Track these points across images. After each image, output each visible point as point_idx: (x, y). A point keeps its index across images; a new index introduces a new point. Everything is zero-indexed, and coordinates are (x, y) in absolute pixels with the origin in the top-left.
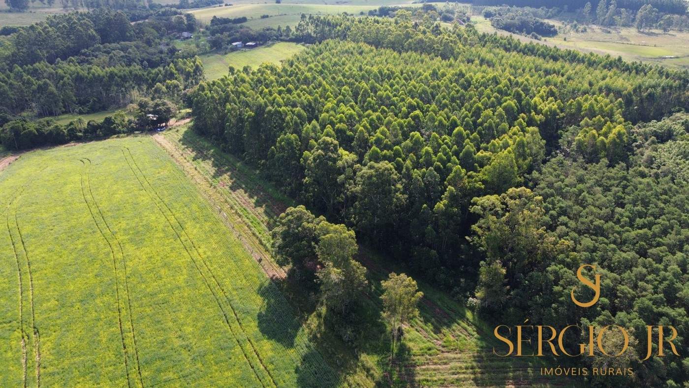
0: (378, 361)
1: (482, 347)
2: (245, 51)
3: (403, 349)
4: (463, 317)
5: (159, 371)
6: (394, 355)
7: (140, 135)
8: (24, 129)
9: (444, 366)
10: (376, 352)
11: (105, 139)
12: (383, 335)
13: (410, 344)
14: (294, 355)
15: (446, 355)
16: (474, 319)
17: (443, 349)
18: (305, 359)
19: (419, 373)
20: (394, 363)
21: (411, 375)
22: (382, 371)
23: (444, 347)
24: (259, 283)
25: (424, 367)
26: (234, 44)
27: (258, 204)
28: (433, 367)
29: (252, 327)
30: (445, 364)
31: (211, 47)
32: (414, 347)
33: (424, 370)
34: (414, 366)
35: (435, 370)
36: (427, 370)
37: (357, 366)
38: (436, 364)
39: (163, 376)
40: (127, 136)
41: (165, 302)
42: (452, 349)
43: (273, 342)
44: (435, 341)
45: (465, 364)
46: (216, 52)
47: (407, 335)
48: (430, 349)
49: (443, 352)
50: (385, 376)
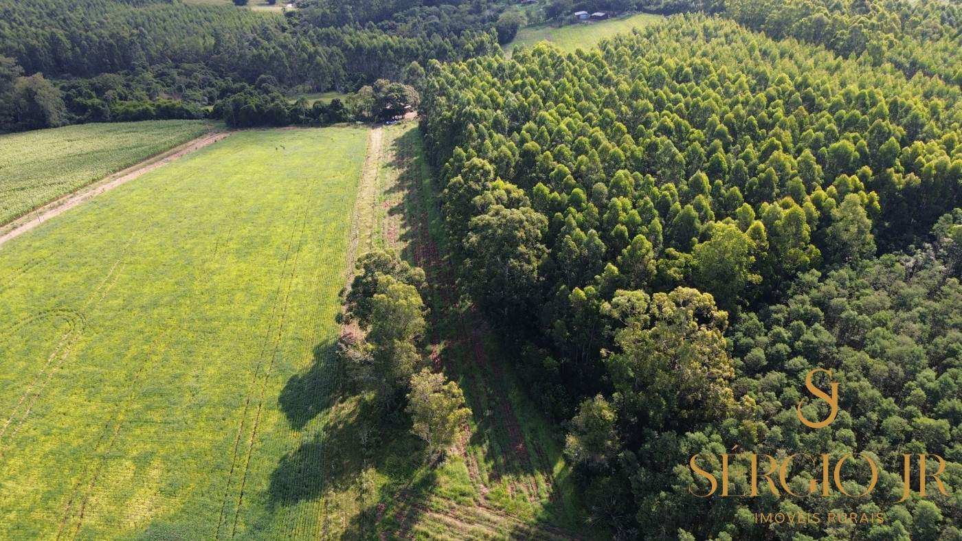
0: (385, 485)
1: (539, 519)
2: (586, 25)
3: (429, 482)
4: (547, 468)
5: (148, 408)
6: (412, 485)
7: (361, 127)
8: (246, 103)
9: (467, 526)
10: (390, 473)
11: (326, 126)
12: (416, 453)
13: (442, 478)
14: (294, 439)
15: (480, 510)
16: (559, 476)
17: (482, 501)
18: (303, 449)
19: (424, 521)
20: (403, 495)
21: (413, 519)
22: (378, 500)
23: (487, 498)
24: (324, 337)
25: (436, 516)
26: (576, 14)
27: (403, 238)
28: (448, 520)
29: (275, 390)
30: (470, 523)
31: (548, 17)
32: (445, 483)
33: (435, 520)
34: (425, 509)
35: (448, 525)
36: (439, 521)
37: (354, 483)
38: (457, 518)
39: (149, 415)
40: (348, 125)
41: (213, 331)
42: (495, 507)
43: (283, 416)
44: (482, 486)
45: (495, 534)
46: (550, 24)
47: (447, 465)
48: (463, 494)
49: (480, 505)
50: (377, 509)
